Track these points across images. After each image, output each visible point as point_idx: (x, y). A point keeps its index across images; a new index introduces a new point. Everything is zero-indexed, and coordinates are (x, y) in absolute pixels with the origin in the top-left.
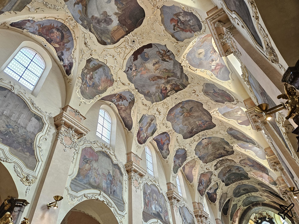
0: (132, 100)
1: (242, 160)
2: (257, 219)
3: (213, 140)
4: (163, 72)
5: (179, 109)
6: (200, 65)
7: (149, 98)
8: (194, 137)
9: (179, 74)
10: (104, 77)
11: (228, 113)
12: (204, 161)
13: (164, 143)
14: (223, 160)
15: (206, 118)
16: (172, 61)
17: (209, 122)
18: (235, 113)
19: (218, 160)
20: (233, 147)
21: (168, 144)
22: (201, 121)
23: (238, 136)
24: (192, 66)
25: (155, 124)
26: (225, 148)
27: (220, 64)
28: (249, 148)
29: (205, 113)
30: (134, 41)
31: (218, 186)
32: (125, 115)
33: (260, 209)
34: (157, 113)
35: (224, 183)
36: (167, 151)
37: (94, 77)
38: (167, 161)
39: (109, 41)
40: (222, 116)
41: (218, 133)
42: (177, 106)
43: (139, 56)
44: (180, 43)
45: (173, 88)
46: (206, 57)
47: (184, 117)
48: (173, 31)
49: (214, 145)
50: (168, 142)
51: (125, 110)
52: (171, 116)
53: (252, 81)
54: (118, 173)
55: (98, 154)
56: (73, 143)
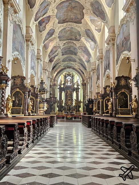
1: (81, 46)
2: (66, 75)
3: (73, 30)
5: (67, 4)
8: (64, 24)
11: (94, 20)
12: (60, 39)
14: (70, 42)
15: (79, 16)
17: (79, 20)
18: (97, 22)
19: (68, 41)
20: (81, 38)
21: (47, 23)
22: (75, 16)
23: (90, 35)
25: (48, 8)
26: (76, 36)
28: (89, 42)
29: (82, 14)
31: (58, 54)
34: (53, 1)
35: (62, 54)
36: (44, 28)
38: (41, 35)
40: (90, 21)
41: (79, 28)
47: (67, 10)
49: (71, 32)
52: (60, 6)
53: (125, 28)
54: (23, 41)
55: (17, 27)
56: (13, 19)
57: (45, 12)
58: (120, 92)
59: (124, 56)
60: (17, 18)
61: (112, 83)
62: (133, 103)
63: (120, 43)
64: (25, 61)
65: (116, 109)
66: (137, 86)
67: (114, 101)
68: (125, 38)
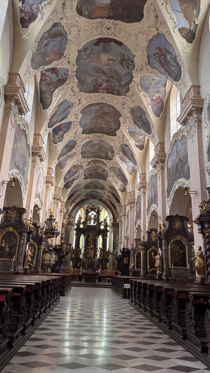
0: (64, 79)
1: (113, 167)
2: (89, 209)
3: (103, 144)
4: (111, 71)
5: (97, 107)
6: (146, 89)
7: (80, 86)
8: (90, 134)
9: (123, 83)
10: (57, 48)
11: (134, 133)
12: (83, 156)
13: (61, 129)
14: (98, 160)
15: (113, 126)
16: (128, 70)
17: (113, 130)
18: (138, 136)
19: (94, 159)
20: (114, 156)
21: (65, 132)
22: (107, 125)
23: (127, 153)
24: (141, 85)
25: (69, 111)
26: (107, 153)
27: (161, 98)
28: (126, 162)
29: (117, 123)
30: (109, 29)
31: (78, 177)
32: (45, 89)
33: (95, 202)
34: (78, 102)
35: (84, 177)
36: (60, 138)
37: (49, 45)
38: (56, 147)
39: (87, 13)
40: (128, 133)
41: (113, 142)
42: (97, 104)
43: (102, 44)
44: (149, 67)
45: (108, 88)
46: (156, 85)
47: (96, 116)
48: (152, 55)
49: (101, 147)
50: (67, 130)
51: (48, 84)
52: (86, 110)
53: (180, 147)
54: (28, 155)
55: (21, 133)
56: (16, 122)
57: (64, 116)
58: (173, 240)
59: (179, 185)
60: (22, 120)
61: (162, 226)
62: (196, 258)
63: (172, 166)
64: (28, 184)
65: (167, 267)
66: (202, 233)
67: (164, 254)
68: (180, 160)
